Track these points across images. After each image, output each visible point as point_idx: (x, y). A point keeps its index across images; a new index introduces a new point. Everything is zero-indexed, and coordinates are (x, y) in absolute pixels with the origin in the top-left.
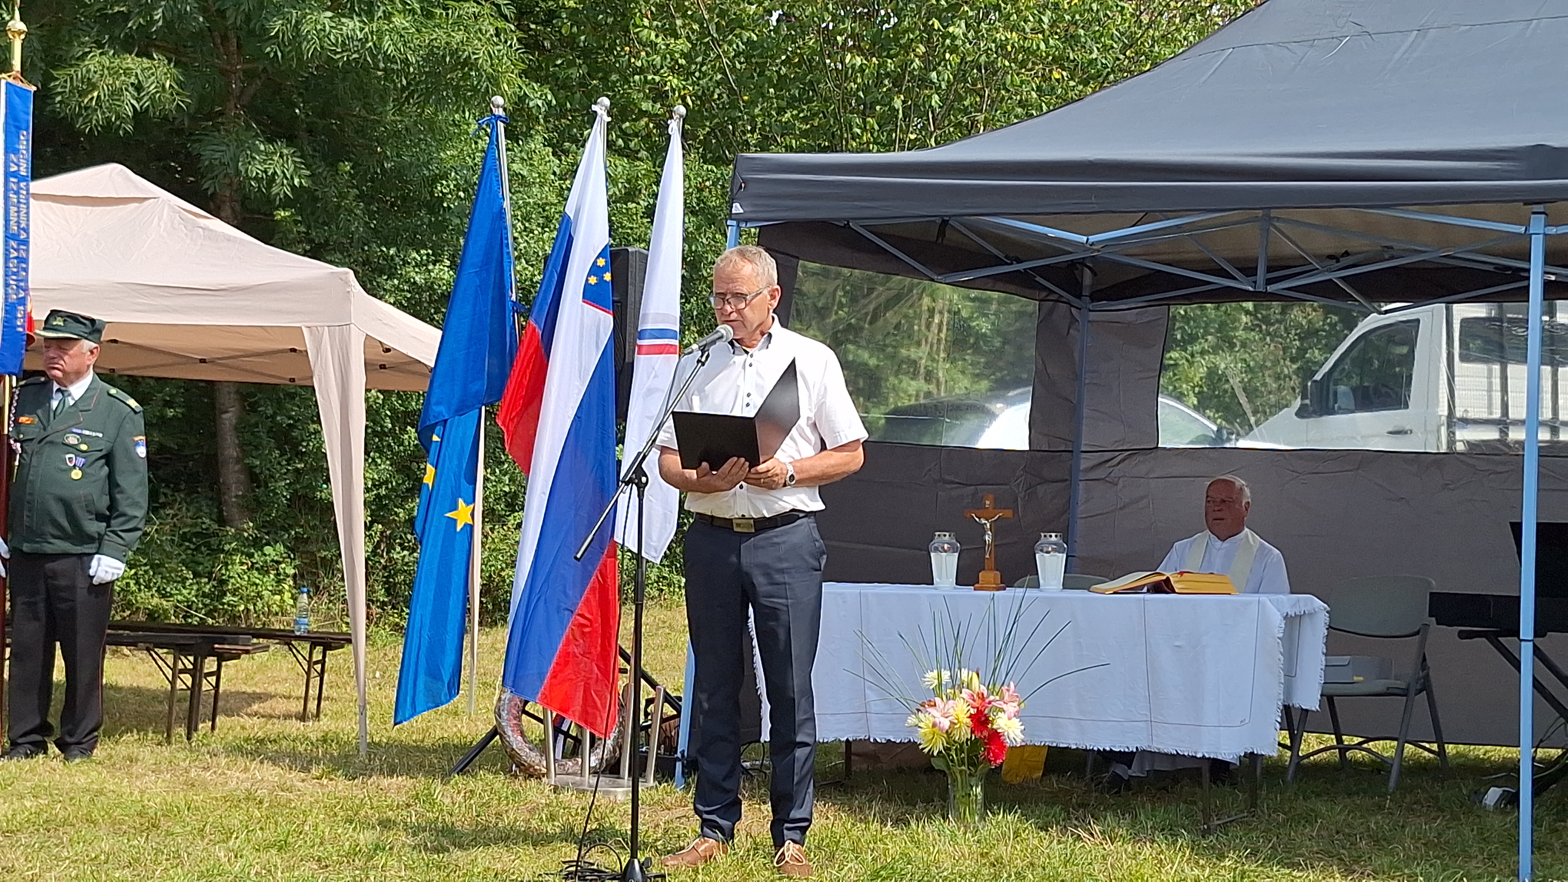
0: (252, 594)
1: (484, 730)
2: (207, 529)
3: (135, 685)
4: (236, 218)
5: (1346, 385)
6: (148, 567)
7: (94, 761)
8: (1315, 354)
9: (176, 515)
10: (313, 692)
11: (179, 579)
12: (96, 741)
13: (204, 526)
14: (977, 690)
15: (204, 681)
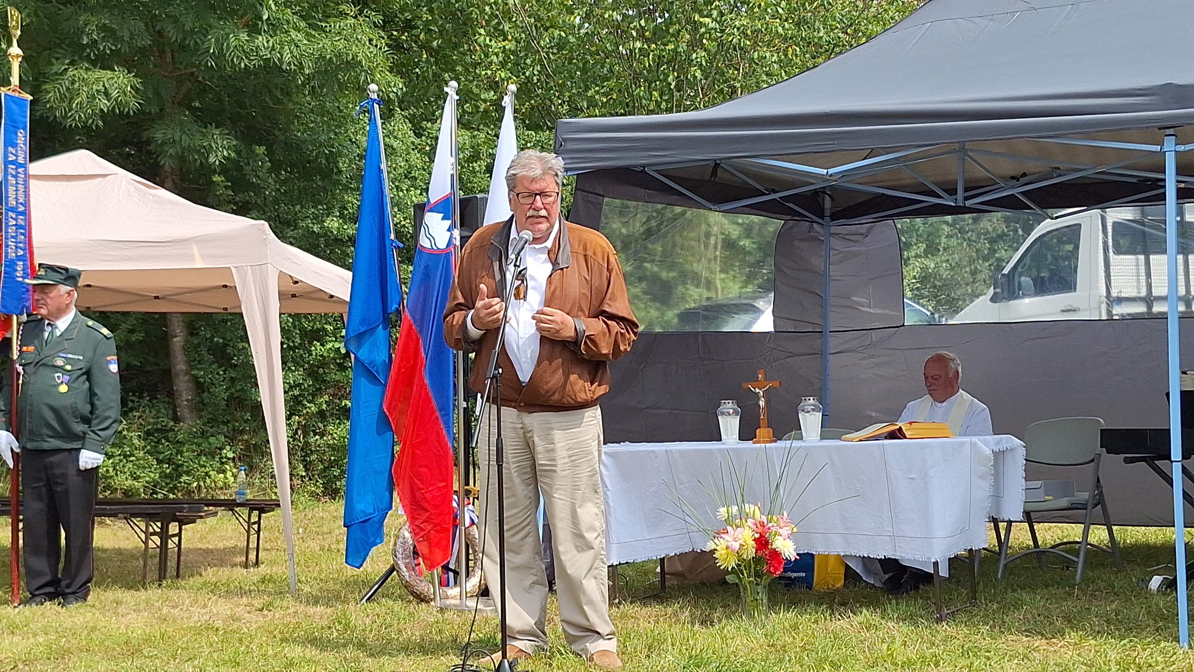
0: (203, 474)
1: (384, 568)
2: (165, 426)
3: (117, 547)
4: (176, 189)
5: (1027, 276)
6: (122, 457)
7: (90, 605)
8: (1003, 254)
9: (142, 416)
10: (253, 545)
11: (147, 465)
12: (89, 590)
13: (163, 424)
14: (759, 519)
15: (170, 541)
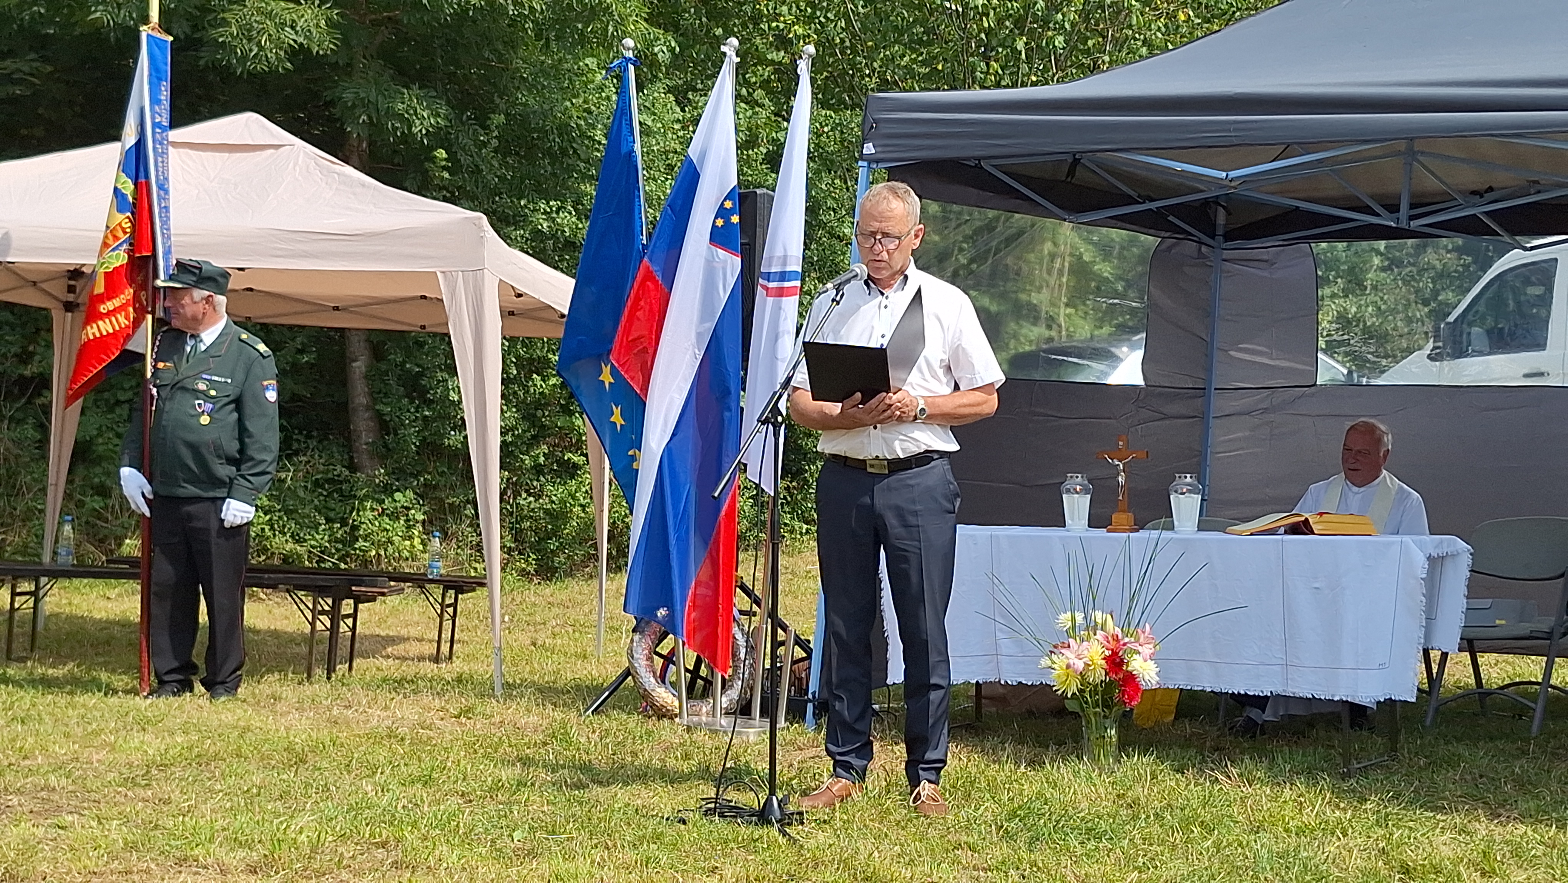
0: (383, 539)
1: (618, 669)
2: (339, 476)
3: (272, 627)
4: (364, 167)
5: (1480, 327)
6: (283, 513)
8: (1447, 296)
9: (309, 462)
10: (446, 635)
11: (312, 525)
12: (240, 681)
13: (335, 473)
14: (1112, 631)
15: (342, 623)
